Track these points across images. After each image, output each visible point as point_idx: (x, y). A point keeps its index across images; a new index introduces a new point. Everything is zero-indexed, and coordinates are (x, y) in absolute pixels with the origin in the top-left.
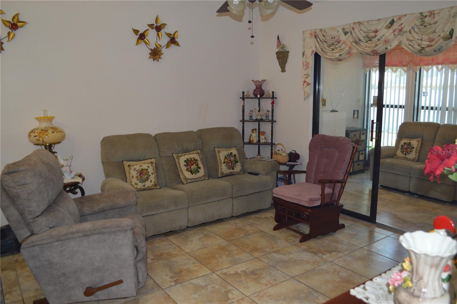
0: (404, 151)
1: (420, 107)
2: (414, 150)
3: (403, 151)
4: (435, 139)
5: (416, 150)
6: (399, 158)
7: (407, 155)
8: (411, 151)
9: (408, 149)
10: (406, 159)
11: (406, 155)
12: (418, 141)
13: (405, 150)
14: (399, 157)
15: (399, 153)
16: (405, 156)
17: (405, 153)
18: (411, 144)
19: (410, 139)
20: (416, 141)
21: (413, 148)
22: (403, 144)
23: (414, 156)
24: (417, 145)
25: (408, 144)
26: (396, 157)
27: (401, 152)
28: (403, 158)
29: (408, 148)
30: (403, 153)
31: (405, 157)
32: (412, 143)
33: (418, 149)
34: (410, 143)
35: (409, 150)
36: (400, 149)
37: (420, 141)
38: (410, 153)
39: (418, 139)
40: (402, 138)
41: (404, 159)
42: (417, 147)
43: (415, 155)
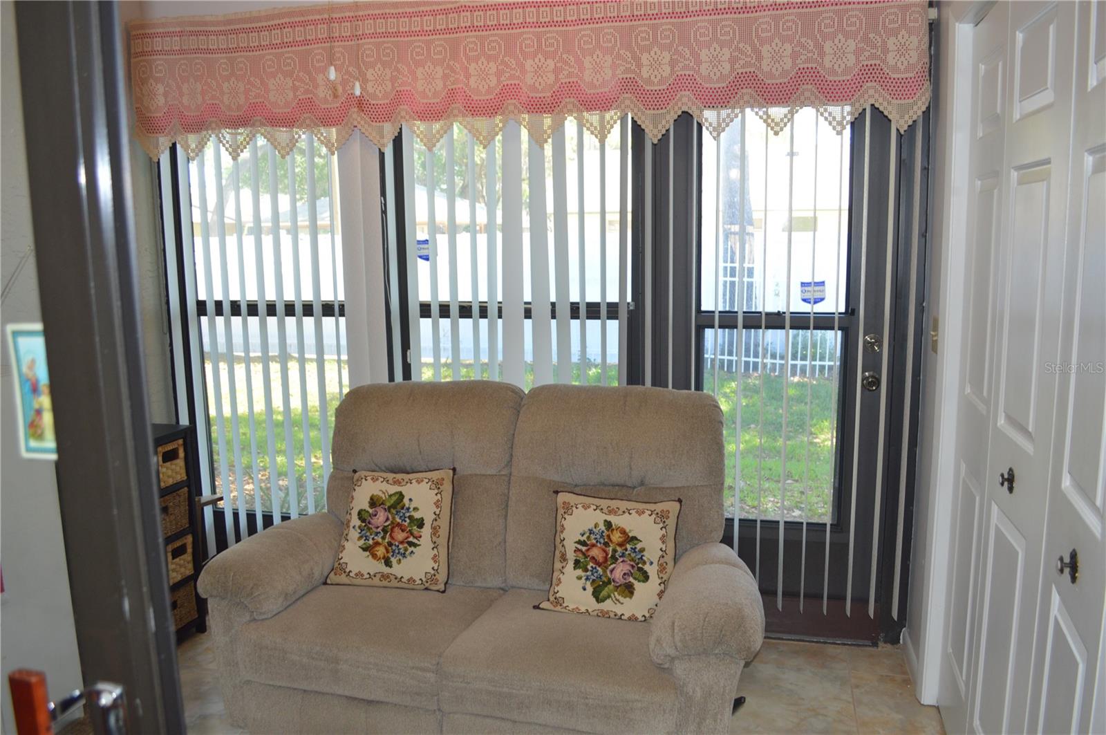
0: (377, 544)
1: (414, 310)
2: (426, 531)
3: (371, 542)
4: (509, 463)
5: (435, 531)
6: (358, 581)
7: (394, 560)
8: (411, 539)
9: (397, 529)
10: (394, 583)
11: (388, 563)
12: (437, 485)
13: (383, 538)
14: (359, 574)
15: (355, 558)
16: (386, 570)
17: (381, 551)
18: (406, 501)
19: (399, 476)
20: (425, 486)
21: (420, 523)
22: (366, 506)
23: (429, 566)
24: (437, 504)
25: (393, 506)
26: (343, 579)
27: (365, 549)
28: (376, 581)
29: (395, 525)
30: (374, 556)
31: (385, 577)
32: (410, 500)
33: (444, 523)
34: (401, 495)
35: (400, 536)
36: (354, 534)
37: (447, 488)
38: (406, 550)
39: (435, 475)
40: (355, 471)
41: (385, 583)
42: (437, 516)
43: (435, 559)
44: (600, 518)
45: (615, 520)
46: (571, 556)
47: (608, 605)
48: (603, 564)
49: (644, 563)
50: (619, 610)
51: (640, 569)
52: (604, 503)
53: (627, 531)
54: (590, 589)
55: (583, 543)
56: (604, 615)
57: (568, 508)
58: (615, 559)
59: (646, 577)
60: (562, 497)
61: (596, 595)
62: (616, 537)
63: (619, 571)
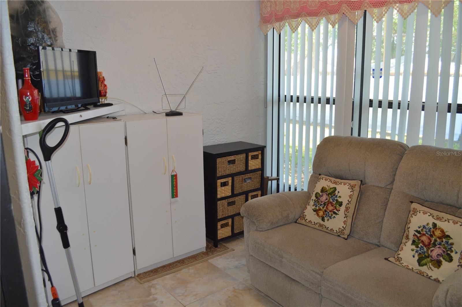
0: (320, 209)
2: (343, 208)
3: (318, 208)
4: (392, 183)
5: (347, 209)
6: (309, 225)
7: (326, 219)
8: (335, 211)
9: (330, 205)
10: (324, 229)
11: (323, 220)
12: (352, 187)
13: (323, 207)
14: (310, 222)
15: (310, 214)
16: (322, 223)
17: (321, 213)
18: (336, 192)
19: (337, 180)
20: (347, 187)
21: (341, 204)
22: (319, 192)
23: (341, 225)
24: (350, 196)
25: (330, 194)
26: (303, 222)
27: (314, 211)
28: (317, 226)
29: (329, 202)
30: (318, 215)
31: (321, 225)
32: (339, 192)
33: (352, 207)
34: (335, 189)
35: (330, 208)
36: (312, 203)
37: (357, 189)
38: (332, 215)
39: (352, 182)
40: (320, 175)
41: (320, 228)
42: (349, 202)
43: (345, 222)
44: (431, 221)
45: (439, 223)
46: (411, 237)
47: (424, 269)
48: (428, 246)
49: (452, 251)
50: (430, 273)
51: (449, 255)
52: (435, 213)
53: (445, 231)
54: (417, 257)
55: (419, 232)
56: (421, 273)
57: (415, 212)
58: (434, 245)
59: (450, 260)
60: (414, 205)
61: (419, 261)
62: (438, 233)
63: (436, 252)
